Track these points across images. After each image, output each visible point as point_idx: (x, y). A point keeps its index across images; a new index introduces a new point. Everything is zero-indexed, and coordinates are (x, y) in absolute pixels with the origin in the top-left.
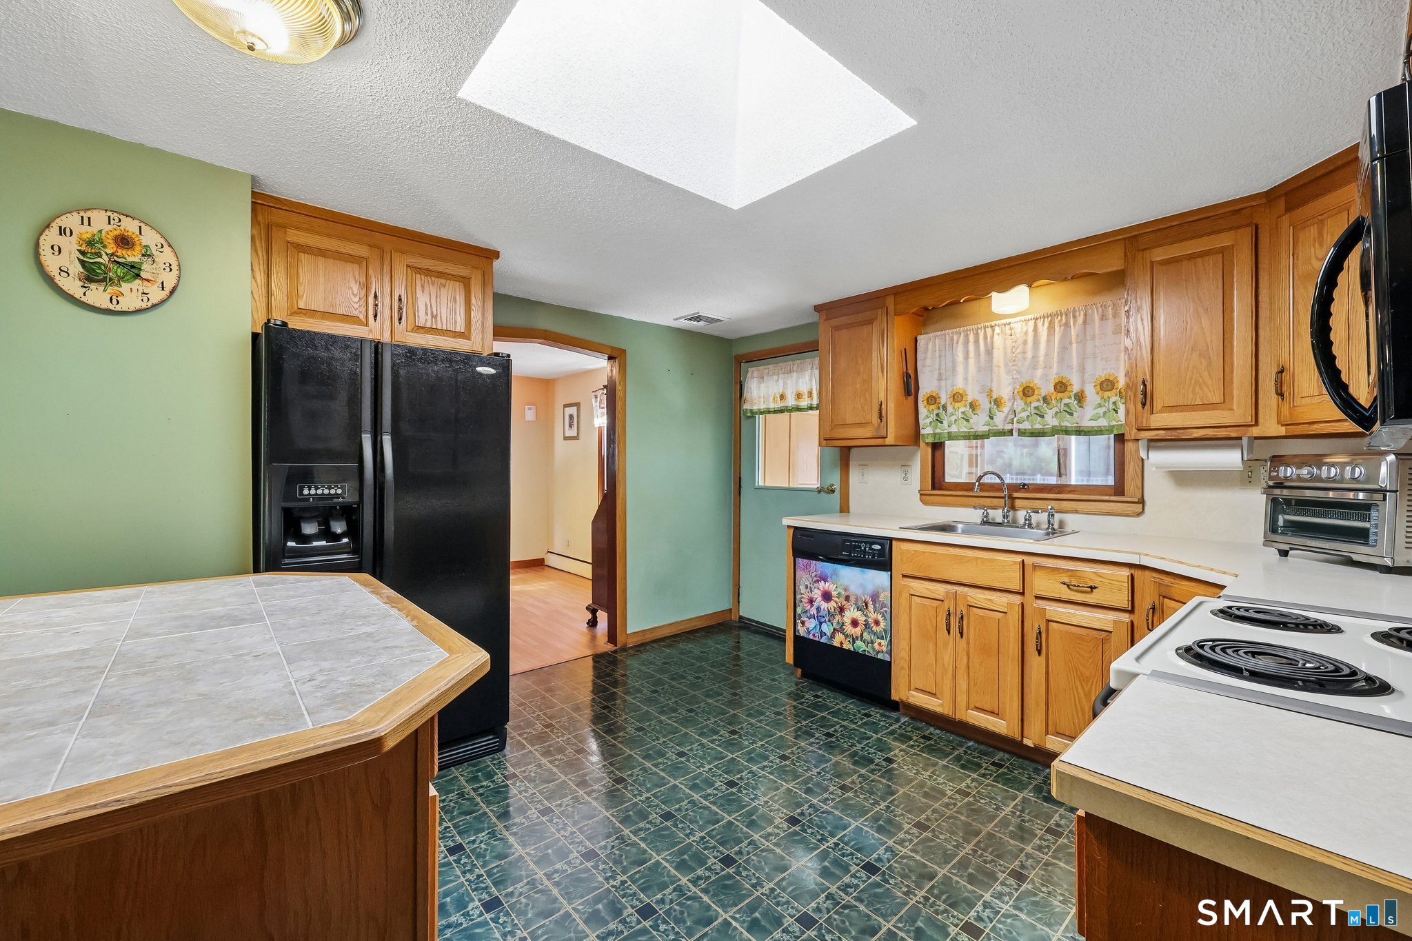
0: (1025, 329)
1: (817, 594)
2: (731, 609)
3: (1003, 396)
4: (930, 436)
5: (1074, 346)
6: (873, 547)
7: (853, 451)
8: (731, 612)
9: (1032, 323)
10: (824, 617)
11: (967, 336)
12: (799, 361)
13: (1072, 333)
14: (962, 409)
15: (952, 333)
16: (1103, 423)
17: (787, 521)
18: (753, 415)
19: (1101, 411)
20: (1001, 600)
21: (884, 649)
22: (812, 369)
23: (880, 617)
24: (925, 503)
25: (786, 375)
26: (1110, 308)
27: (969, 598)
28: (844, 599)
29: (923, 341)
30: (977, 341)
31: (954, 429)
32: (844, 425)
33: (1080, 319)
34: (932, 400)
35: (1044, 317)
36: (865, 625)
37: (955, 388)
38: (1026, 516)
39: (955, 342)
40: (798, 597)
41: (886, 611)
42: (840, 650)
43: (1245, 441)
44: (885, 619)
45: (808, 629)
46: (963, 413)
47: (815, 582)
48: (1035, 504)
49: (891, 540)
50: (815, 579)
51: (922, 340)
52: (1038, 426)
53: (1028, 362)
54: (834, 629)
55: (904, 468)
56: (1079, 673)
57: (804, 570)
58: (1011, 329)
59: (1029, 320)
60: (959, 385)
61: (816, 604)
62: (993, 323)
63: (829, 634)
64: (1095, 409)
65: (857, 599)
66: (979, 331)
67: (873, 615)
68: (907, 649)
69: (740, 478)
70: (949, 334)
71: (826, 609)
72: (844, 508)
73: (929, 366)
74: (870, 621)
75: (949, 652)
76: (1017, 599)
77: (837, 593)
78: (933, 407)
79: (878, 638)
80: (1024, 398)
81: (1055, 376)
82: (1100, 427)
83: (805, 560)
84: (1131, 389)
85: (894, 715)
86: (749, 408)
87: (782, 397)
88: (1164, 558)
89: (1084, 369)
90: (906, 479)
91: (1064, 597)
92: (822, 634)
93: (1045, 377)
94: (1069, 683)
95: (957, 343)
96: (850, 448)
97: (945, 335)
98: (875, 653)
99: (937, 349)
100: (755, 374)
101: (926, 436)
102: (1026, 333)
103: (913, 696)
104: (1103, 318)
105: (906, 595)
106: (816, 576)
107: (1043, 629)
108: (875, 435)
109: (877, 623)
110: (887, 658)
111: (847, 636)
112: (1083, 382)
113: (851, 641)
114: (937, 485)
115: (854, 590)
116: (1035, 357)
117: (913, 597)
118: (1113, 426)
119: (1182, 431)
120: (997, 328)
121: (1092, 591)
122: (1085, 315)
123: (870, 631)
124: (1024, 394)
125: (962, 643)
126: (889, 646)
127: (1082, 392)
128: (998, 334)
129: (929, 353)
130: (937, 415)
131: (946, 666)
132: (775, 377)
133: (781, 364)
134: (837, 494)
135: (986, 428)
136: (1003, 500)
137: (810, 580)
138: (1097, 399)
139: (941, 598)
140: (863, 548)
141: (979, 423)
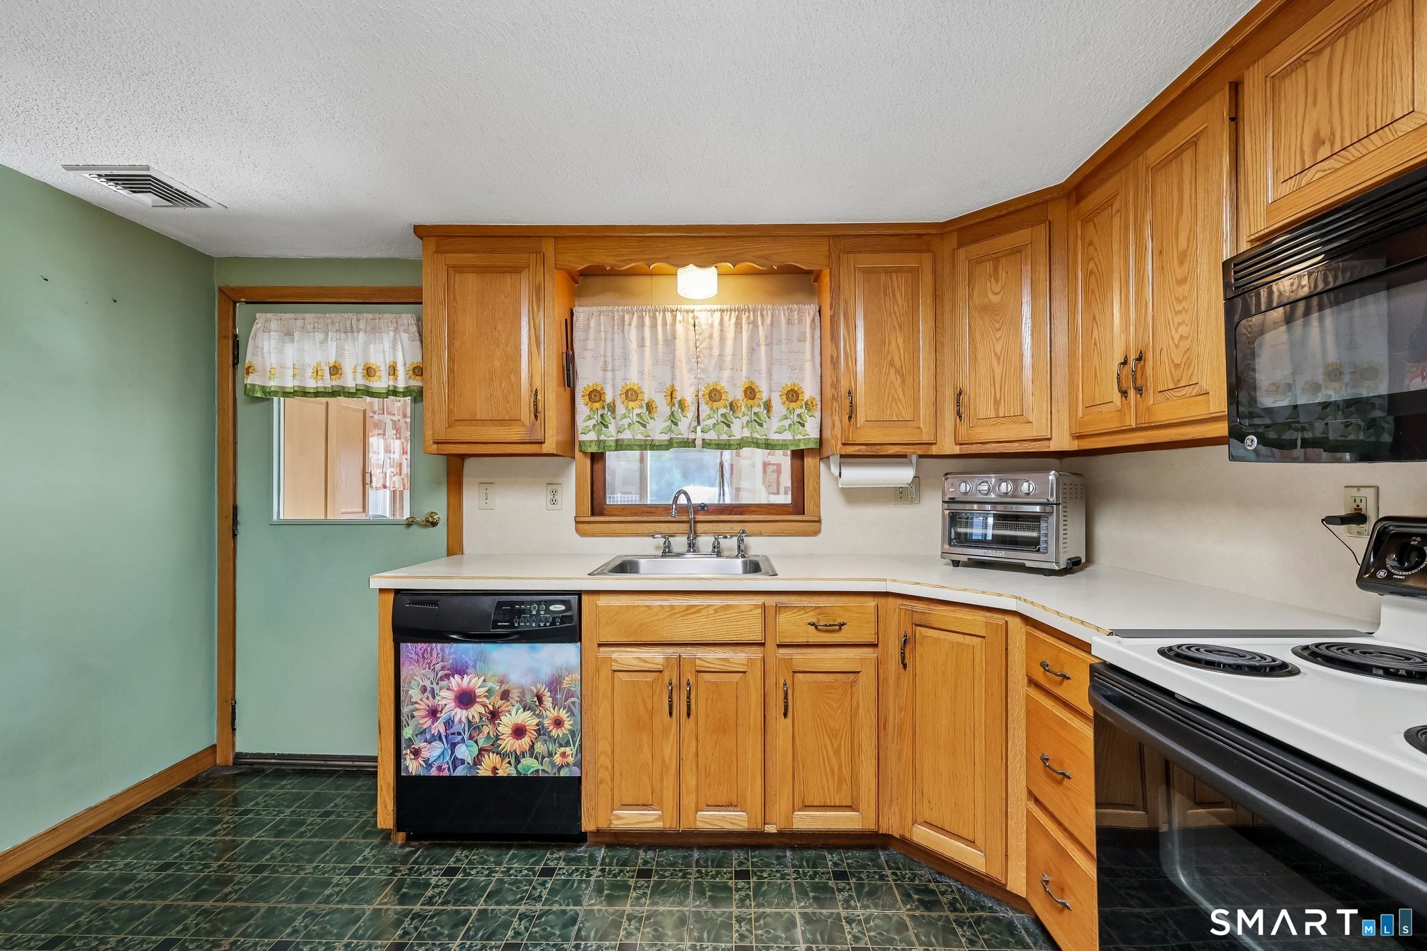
0: (710, 322)
1: (446, 698)
2: (214, 747)
3: (686, 398)
4: (593, 444)
5: (763, 348)
6: (552, 608)
7: (469, 463)
8: (215, 752)
9: (718, 315)
10: (459, 734)
11: (641, 318)
12: (370, 316)
13: (760, 335)
14: (637, 411)
15: (623, 311)
16: (787, 436)
17: (377, 582)
18: (265, 397)
19: (786, 423)
20: (739, 657)
21: (571, 760)
22: (396, 330)
23: (563, 714)
24: (582, 534)
25: (343, 335)
26: (796, 312)
27: (698, 662)
28: (499, 698)
29: (582, 315)
30: (654, 326)
31: (627, 435)
32: (473, 421)
33: (768, 320)
34: (595, 396)
35: (731, 310)
36: (538, 731)
37: (628, 383)
38: (714, 542)
39: (627, 323)
40: (405, 710)
41: (573, 703)
42: (494, 781)
43: (914, 458)
44: (573, 714)
45: (426, 761)
46: (638, 415)
47: (441, 679)
48: (718, 528)
49: (579, 594)
50: (440, 674)
51: (581, 313)
52: (724, 437)
53: (714, 361)
54: (481, 750)
55: (551, 487)
56: (828, 727)
57: (418, 661)
58: (694, 318)
59: (714, 311)
60: (634, 379)
61: (443, 716)
62: (674, 307)
63: (470, 760)
64: (779, 421)
65: (523, 694)
66: (657, 313)
67: (551, 713)
68: (609, 752)
69: (235, 508)
70: (618, 311)
71: (464, 719)
72: (454, 548)
73: (591, 350)
74: (546, 722)
75: (671, 740)
76: (756, 653)
77: (485, 689)
78: (597, 405)
79: (561, 746)
80: (710, 403)
81: (744, 380)
82: (785, 440)
83: (420, 645)
84: (837, 400)
85: (582, 851)
86: (258, 383)
87: (335, 370)
88: (918, 583)
89: (771, 375)
90: (554, 502)
91: (812, 640)
92: (456, 762)
93: (732, 379)
94: (818, 742)
95: (630, 324)
96: (463, 457)
97: (613, 312)
98: (555, 770)
99: (603, 329)
100: (274, 325)
101: (588, 444)
102: (712, 326)
103: (618, 818)
104: (789, 322)
105: (605, 672)
106: (443, 668)
107: (789, 683)
108: (527, 439)
109: (558, 723)
110: (576, 772)
111: (503, 756)
112: (771, 391)
113: (513, 762)
114: (596, 509)
115: (517, 678)
116: (721, 355)
117: (616, 673)
118: (799, 440)
119: (879, 447)
120: (678, 313)
121: (840, 629)
122: (772, 316)
123: (546, 738)
124: (710, 397)
125: (689, 725)
126: (579, 755)
127: (770, 400)
128: (680, 322)
129: (592, 335)
130: (602, 416)
131: (667, 760)
132: (319, 336)
133: (333, 315)
134: (442, 528)
135: (666, 437)
136: (688, 525)
137: (432, 675)
138: (784, 411)
139: (660, 667)
140: (534, 613)
141: (658, 429)
